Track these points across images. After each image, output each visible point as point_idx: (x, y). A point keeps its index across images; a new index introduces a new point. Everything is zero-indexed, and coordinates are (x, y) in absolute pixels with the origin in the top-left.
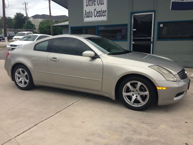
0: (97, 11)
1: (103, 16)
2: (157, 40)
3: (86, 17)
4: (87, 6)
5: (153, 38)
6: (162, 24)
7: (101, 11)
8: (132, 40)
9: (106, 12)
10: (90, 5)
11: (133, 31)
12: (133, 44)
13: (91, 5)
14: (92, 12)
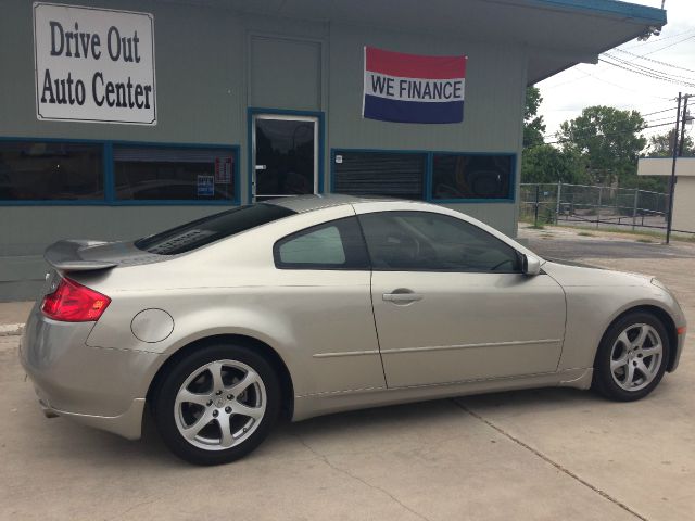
0: (110, 84)
1: (140, 107)
3: (48, 98)
4: (54, 53)
6: (341, 157)
7: (130, 86)
9: (151, 94)
10: (73, 51)
11: (256, 170)
13: (77, 55)
14: (80, 82)
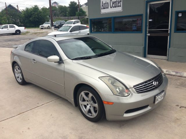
0: (113, 2)
1: (119, 7)
2: (175, 32)
3: (103, 9)
5: (170, 30)
6: (181, 14)
7: (117, 1)
8: (147, 32)
9: (121, 3)
11: (149, 21)
12: (149, 36)
14: (108, 3)
